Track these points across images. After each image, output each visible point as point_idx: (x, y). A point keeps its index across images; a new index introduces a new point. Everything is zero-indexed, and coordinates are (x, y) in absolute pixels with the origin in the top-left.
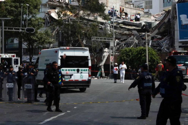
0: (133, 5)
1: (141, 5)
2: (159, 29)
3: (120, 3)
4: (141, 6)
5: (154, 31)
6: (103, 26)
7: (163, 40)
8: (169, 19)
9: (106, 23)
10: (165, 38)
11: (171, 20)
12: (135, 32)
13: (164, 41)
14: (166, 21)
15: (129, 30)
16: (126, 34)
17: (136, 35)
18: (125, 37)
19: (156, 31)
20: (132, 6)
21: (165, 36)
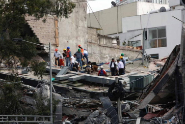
0: (117, 39)
1: (135, 39)
2: (156, 92)
3: (87, 36)
4: (137, 42)
5: (146, 95)
6: (37, 90)
7: (166, 115)
8: (177, 67)
9: (42, 82)
10: (170, 111)
11: (180, 69)
12: (106, 100)
13: (169, 118)
14: (171, 71)
15: (93, 95)
16: (85, 106)
17: (107, 106)
18: (83, 113)
19: (151, 96)
20: (115, 41)
21: (170, 107)
